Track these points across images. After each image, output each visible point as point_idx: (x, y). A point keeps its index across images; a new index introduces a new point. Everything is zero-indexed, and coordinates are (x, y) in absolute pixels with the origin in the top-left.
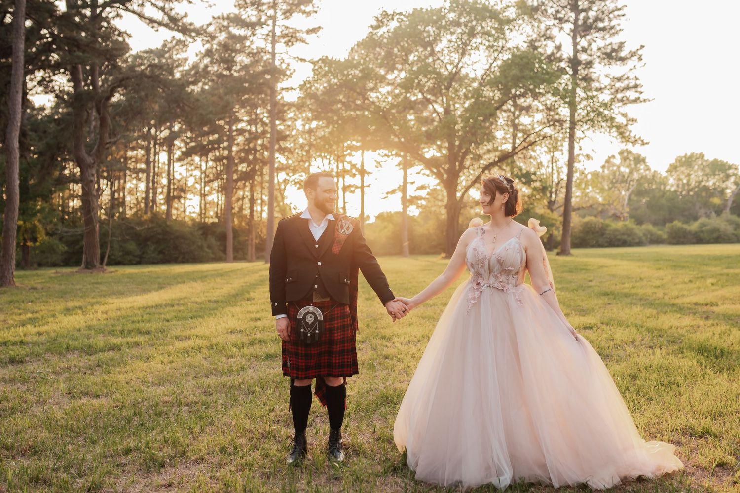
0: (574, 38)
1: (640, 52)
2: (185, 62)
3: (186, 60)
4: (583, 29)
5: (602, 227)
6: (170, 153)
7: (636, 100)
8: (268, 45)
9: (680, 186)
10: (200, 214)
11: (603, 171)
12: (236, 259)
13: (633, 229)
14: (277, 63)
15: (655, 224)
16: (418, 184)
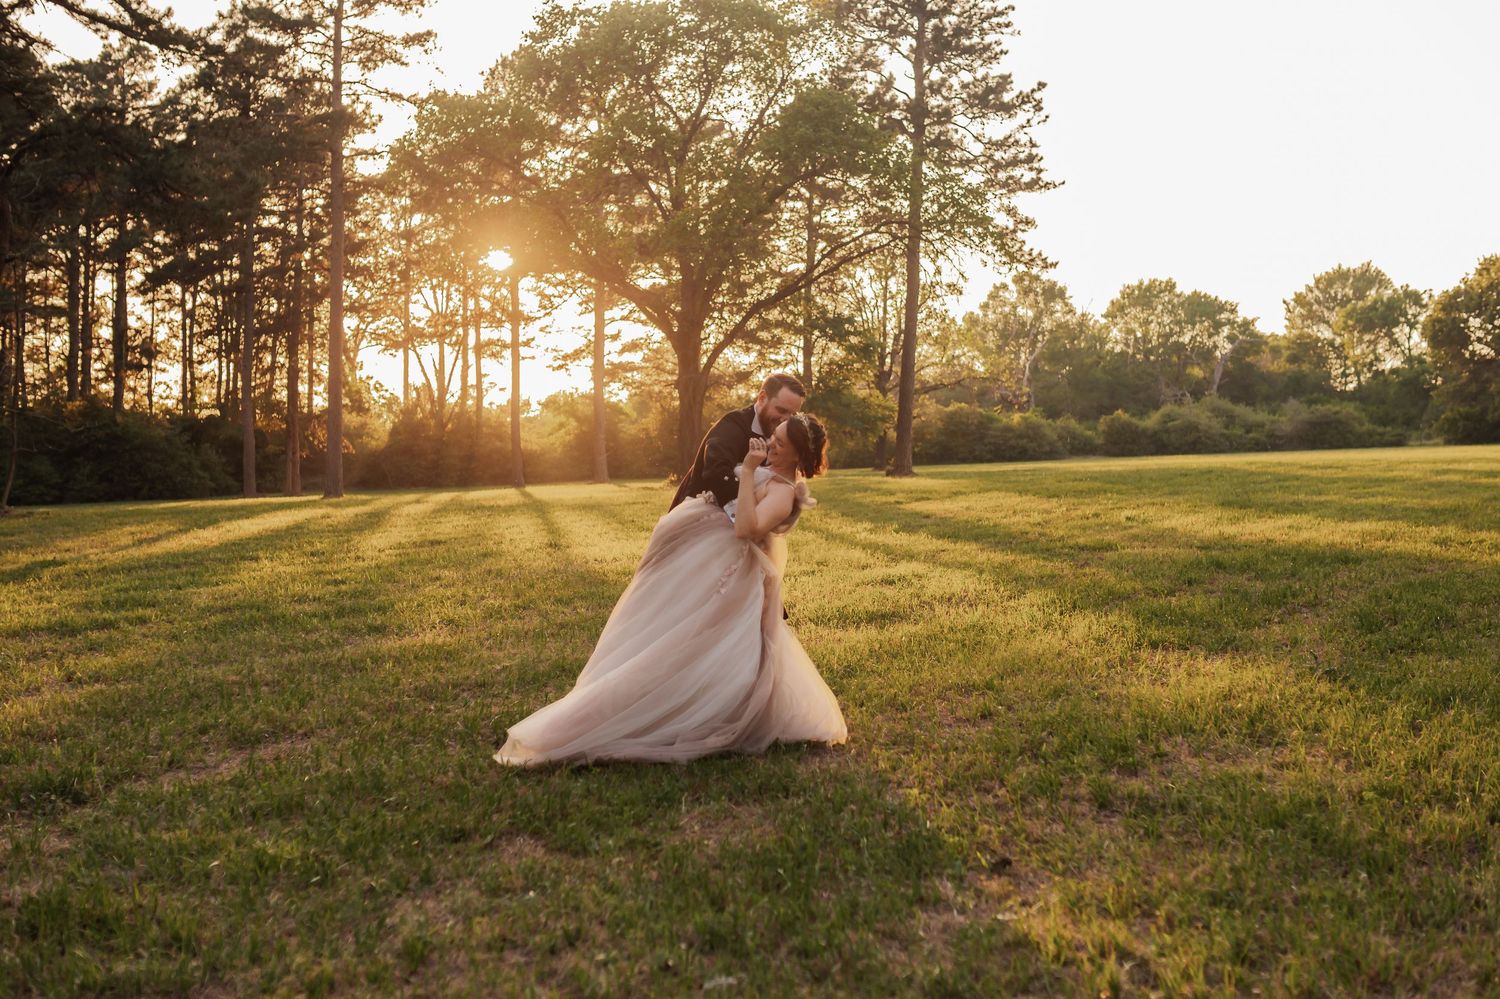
0: (917, 65)
1: (1037, 96)
2: (150, 91)
3: (152, 86)
4: (935, 48)
5: (981, 423)
6: (120, 275)
7: (1031, 186)
8: (326, 65)
9: (1131, 343)
10: (183, 400)
11: (985, 315)
12: (261, 491)
13: (1039, 427)
14: (345, 101)
15: (1082, 417)
16: (626, 339)
